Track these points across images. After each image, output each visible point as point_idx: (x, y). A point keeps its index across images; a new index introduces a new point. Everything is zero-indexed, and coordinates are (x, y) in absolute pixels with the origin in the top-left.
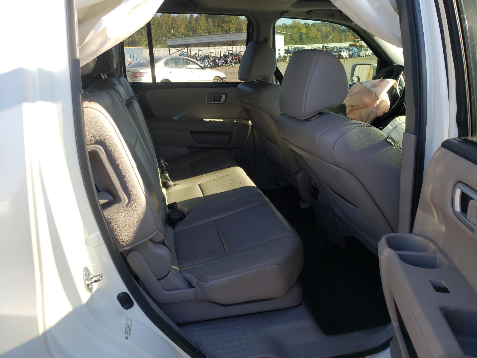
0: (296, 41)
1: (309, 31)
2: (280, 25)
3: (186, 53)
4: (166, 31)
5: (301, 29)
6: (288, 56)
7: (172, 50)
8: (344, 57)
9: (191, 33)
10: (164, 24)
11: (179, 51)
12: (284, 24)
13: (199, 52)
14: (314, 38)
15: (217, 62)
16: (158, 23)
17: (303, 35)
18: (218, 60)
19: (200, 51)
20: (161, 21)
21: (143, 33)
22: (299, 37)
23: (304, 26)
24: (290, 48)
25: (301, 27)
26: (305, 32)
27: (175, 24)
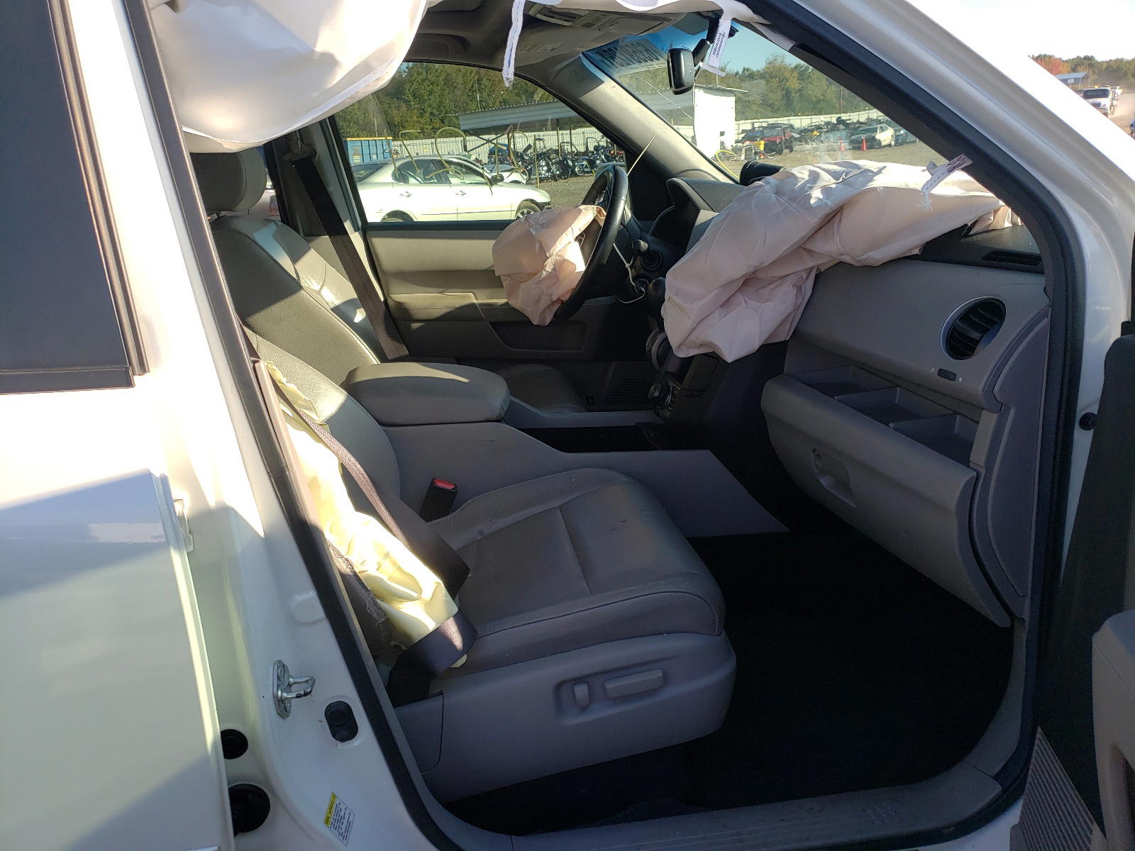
0: (776, 108)
1: (807, 84)
2: (737, 73)
3: (505, 145)
4: (465, 97)
5: (787, 80)
6: (743, 147)
7: (472, 141)
8: (883, 144)
9: (524, 98)
10: (460, 79)
11: (489, 141)
12: (748, 70)
13: (537, 142)
14: (820, 101)
15: (570, 163)
16: (446, 79)
17: (793, 95)
18: (573, 161)
19: (540, 139)
20: (454, 75)
21: (413, 103)
22: (782, 99)
23: (795, 74)
24: (757, 125)
25: (788, 76)
26: (797, 86)
27: (485, 80)
